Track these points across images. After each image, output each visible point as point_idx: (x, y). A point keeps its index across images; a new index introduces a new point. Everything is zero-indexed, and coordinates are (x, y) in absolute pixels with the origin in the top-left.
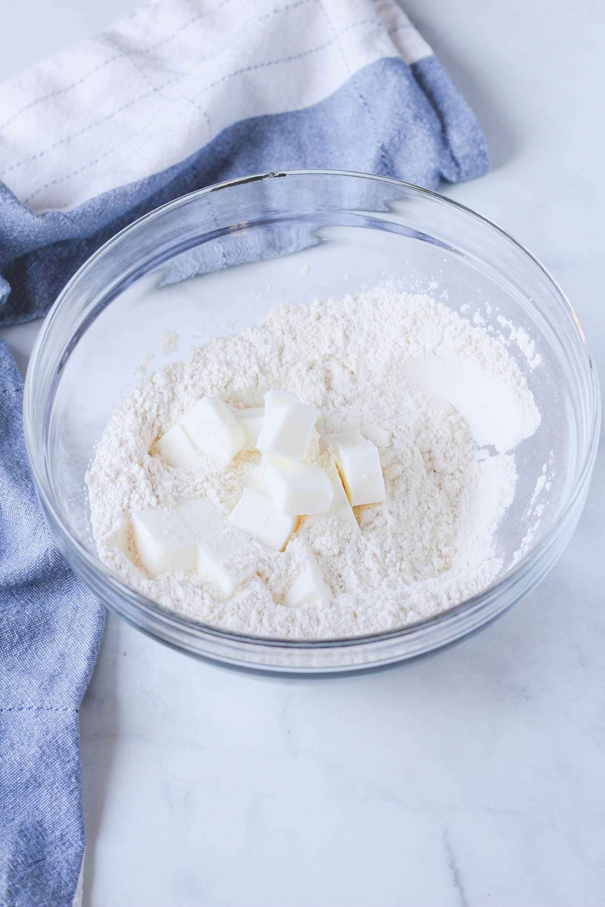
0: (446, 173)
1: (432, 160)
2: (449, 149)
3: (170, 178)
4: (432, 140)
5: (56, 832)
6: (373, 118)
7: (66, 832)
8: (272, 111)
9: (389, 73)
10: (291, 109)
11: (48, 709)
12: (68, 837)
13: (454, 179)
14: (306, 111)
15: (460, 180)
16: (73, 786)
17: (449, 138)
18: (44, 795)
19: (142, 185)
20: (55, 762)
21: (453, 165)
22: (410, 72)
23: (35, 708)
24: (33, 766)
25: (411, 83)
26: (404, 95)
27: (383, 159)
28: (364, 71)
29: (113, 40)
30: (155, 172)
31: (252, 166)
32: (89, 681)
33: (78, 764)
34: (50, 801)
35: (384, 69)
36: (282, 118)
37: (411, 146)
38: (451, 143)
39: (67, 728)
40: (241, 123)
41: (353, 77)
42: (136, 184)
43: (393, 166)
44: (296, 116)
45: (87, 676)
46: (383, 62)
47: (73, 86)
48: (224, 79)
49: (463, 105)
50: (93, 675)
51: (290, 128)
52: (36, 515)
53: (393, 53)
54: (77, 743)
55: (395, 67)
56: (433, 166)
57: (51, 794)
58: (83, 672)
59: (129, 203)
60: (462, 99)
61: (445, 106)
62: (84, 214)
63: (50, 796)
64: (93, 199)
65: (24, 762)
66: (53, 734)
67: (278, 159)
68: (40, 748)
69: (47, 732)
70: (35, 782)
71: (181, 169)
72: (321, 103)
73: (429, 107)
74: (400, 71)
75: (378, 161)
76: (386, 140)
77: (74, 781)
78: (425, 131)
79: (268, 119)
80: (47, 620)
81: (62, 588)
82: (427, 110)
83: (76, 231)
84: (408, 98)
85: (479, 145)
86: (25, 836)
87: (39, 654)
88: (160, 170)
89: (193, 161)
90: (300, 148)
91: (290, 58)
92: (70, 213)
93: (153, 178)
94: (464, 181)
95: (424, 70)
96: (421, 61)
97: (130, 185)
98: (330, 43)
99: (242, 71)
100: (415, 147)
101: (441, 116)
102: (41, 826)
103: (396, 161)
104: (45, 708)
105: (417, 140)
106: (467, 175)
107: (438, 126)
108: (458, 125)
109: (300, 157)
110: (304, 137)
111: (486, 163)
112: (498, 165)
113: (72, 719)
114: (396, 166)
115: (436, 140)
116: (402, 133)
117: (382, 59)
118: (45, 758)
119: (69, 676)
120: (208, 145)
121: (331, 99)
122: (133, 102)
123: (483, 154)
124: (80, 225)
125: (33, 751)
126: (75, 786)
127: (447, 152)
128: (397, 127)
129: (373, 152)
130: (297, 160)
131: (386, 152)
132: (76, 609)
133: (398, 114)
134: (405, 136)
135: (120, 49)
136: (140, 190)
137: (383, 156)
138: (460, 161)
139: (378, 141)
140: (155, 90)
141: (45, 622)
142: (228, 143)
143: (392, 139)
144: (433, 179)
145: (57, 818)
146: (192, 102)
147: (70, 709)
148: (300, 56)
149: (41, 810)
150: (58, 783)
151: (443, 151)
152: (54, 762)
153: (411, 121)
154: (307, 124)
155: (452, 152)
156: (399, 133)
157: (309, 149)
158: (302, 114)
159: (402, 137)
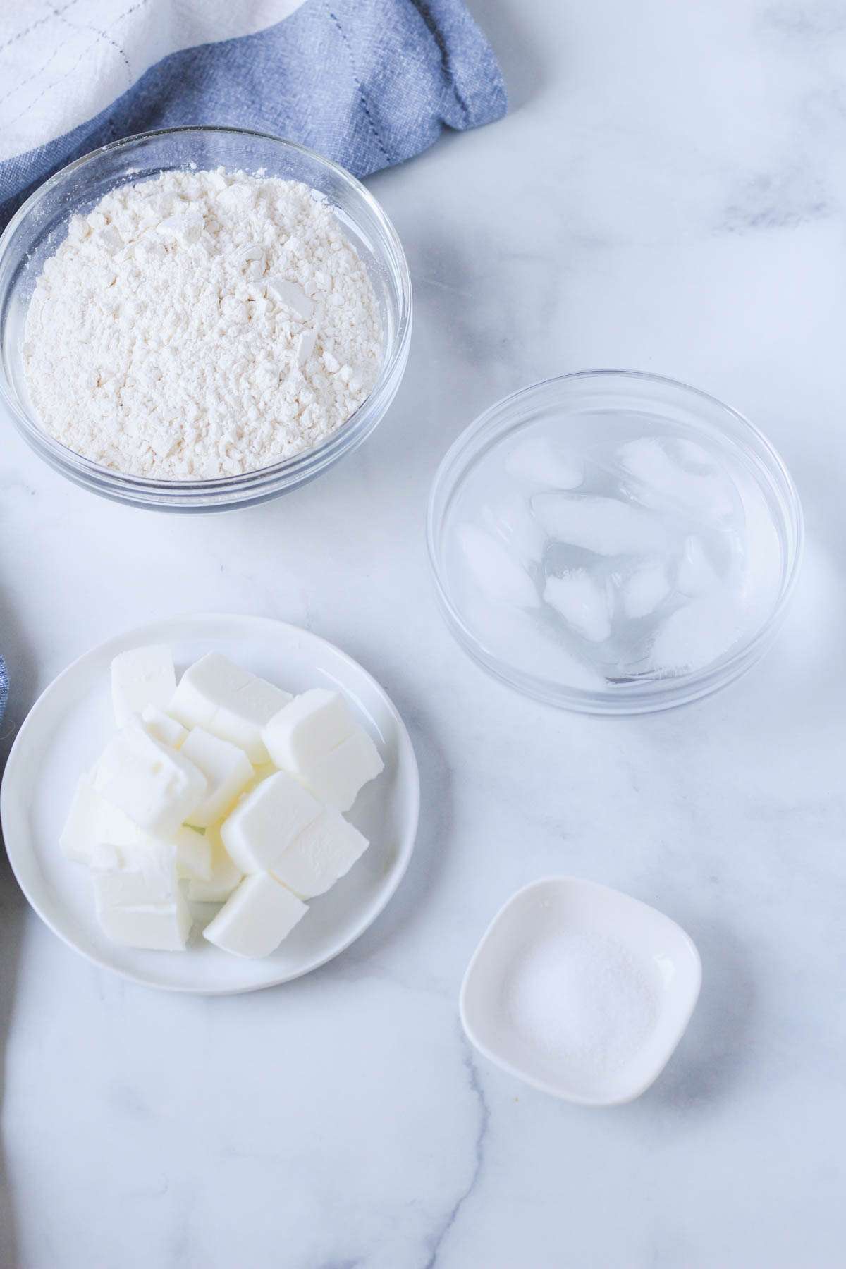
0: (448, 119)
1: (429, 103)
2: (453, 86)
4: (429, 75)
6: (349, 46)
8: (214, 39)
10: (241, 34)
13: (460, 126)
14: (260, 36)
15: (470, 127)
17: (452, 71)
19: (39, 155)
21: (458, 107)
26: (389, 14)
27: (364, 105)
30: (57, 137)
36: (229, 47)
37: (401, 85)
38: (455, 78)
40: (173, 57)
42: (31, 154)
43: (377, 113)
44: (247, 43)
49: (470, 23)
51: (240, 61)
56: (431, 111)
59: (22, 181)
60: (468, 14)
61: (445, 27)
71: (92, 128)
72: (281, 24)
73: (425, 28)
75: (356, 107)
76: (367, 79)
78: (419, 64)
79: (209, 49)
82: (420, 35)
84: (396, 18)
85: (492, 80)
88: (63, 133)
90: (253, 89)
93: (53, 145)
94: (474, 128)
97: (22, 156)
100: (406, 86)
101: (441, 41)
103: (381, 106)
105: (408, 76)
106: (478, 120)
107: (436, 56)
108: (464, 53)
109: (253, 102)
110: (258, 74)
111: (503, 103)
112: (520, 105)
114: (382, 113)
115: (434, 75)
116: (388, 67)
120: (128, 92)
121: (293, 19)
122: (28, 31)
123: (498, 91)
127: (450, 91)
128: (381, 60)
129: (348, 95)
131: (367, 94)
133: (381, 41)
134: (392, 72)
136: (37, 162)
137: (363, 101)
138: (468, 102)
139: (356, 80)
142: (156, 85)
143: (375, 76)
144: (432, 128)
146: (104, 34)
151: (444, 90)
153: (399, 50)
154: (262, 54)
155: (456, 88)
156: (385, 68)
157: (266, 90)
158: (255, 41)
159: (388, 73)
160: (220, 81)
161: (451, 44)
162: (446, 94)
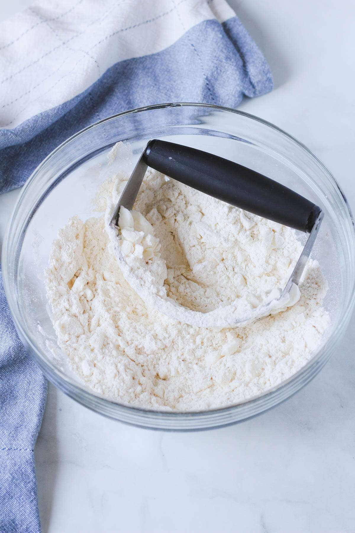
0: (246, 93)
1: (238, 85)
2: (248, 78)
3: (76, 102)
4: (238, 72)
5: (24, 526)
6: (200, 59)
7: (29, 526)
8: (137, 55)
9: (209, 30)
10: (149, 53)
11: (15, 450)
12: (31, 529)
13: (252, 96)
14: (158, 54)
15: (256, 95)
16: (33, 497)
17: (248, 70)
18: (15, 503)
19: (58, 109)
20: (21, 483)
21: (251, 87)
22: (222, 28)
23: (7, 449)
24: (8, 486)
25: (223, 36)
26: (219, 44)
27: (208, 86)
28: (193, 29)
29: (36, 12)
30: (66, 101)
31: (126, 91)
32: (39, 430)
33: (35, 484)
34: (19, 507)
35: (206, 27)
36: (144, 59)
37: (225, 77)
38: (250, 73)
39: (27, 462)
40: (118, 64)
41: (187, 33)
42: (54, 109)
43: (214, 90)
44: (152, 57)
45: (38, 427)
46: (205, 23)
47: (13, 43)
48: (106, 38)
49: (256, 49)
50: (42, 427)
51: (149, 66)
52: (2, 326)
53: (210, 16)
54: (34, 471)
55: (213, 26)
56: (239, 89)
57: (19, 503)
58: (35, 425)
59: (50, 121)
60: (255, 45)
61: (244, 50)
62: (23, 130)
63: (19, 504)
64: (28, 120)
65: (2, 484)
66: (19, 466)
67: (142, 86)
68: (11, 474)
69: (15, 465)
70: (10, 495)
71: (82, 97)
72: (168, 49)
73: (235, 51)
74: (216, 29)
75: (204, 87)
76: (209, 74)
77: (33, 494)
78: (233, 67)
79: (134, 61)
80: (11, 390)
81: (20, 370)
82: (234, 54)
83: (19, 141)
84: (222, 46)
85: (266, 74)
86: (5, 530)
87: (8, 412)
88: (69, 99)
89: (89, 91)
90: (155, 79)
91: (147, 22)
92: (14, 131)
93: (65, 105)
94: (258, 96)
95: (231, 26)
96: (228, 20)
97: (51, 110)
98: (172, 10)
99: (117, 32)
100: (227, 77)
101: (242, 56)
102: (14, 523)
103: (215, 86)
104: (13, 449)
105: (228, 73)
106: (260, 93)
107: (241, 63)
108: (254, 62)
109: (156, 85)
110: (158, 71)
111: (271, 85)
112: (278, 85)
113: (30, 456)
114: (216, 90)
115: (240, 72)
116: (219, 68)
117: (204, 21)
118: (15, 480)
119: (27, 427)
120: (98, 80)
121: (174, 46)
122: (50, 52)
123: (269, 80)
124: (21, 137)
125: (7, 477)
126: (34, 498)
127: (247, 80)
128: (216, 65)
129: (200, 82)
130: (154, 87)
131: (209, 81)
132: (29, 383)
133: (215, 57)
134: (221, 71)
135: (41, 18)
136: (58, 112)
137: (207, 84)
138: (256, 84)
139: (204, 75)
140: (64, 43)
141: (10, 392)
142: (110, 77)
143: (212, 73)
144: (239, 97)
145: (23, 517)
146: (87, 53)
147: (28, 450)
148: (153, 20)
149: (14, 512)
150: (23, 496)
151: (245, 79)
152: (20, 483)
153: (224, 61)
154: (159, 62)
155: (250, 78)
156: (217, 69)
157: (161, 79)
158: (156, 57)
159: (219, 71)
160: (141, 76)
161: (247, 58)
162: (246, 81)
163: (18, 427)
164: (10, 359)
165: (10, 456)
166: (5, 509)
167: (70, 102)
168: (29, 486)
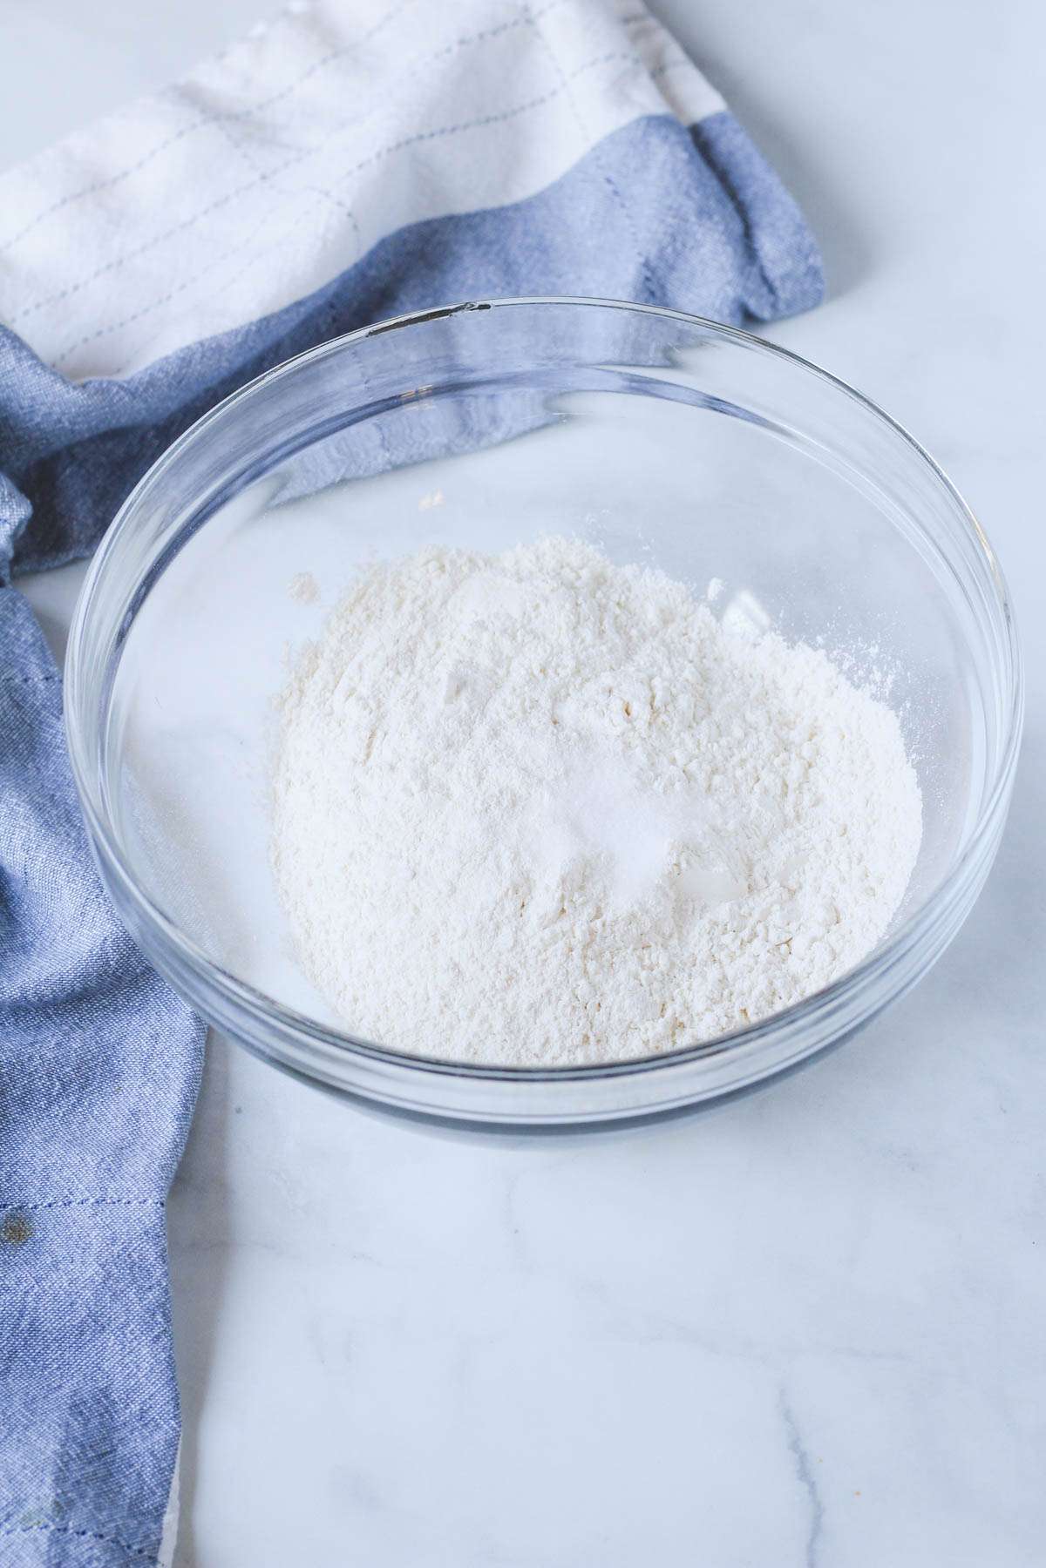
0: (753, 305)
1: (729, 283)
2: (758, 265)
3: (295, 319)
4: (729, 249)
5: (133, 1406)
6: (628, 216)
7: (148, 1406)
8: (460, 209)
9: (655, 140)
10: (491, 204)
11: (114, 1203)
12: (152, 1413)
13: (766, 314)
14: (516, 207)
15: (778, 317)
16: (159, 1328)
17: (757, 246)
18: (110, 1345)
19: (248, 333)
20: (128, 1290)
21: (764, 290)
22: (688, 138)
23: (92, 1200)
24: (92, 1298)
25: (691, 156)
26: (680, 177)
27: (649, 284)
28: (612, 139)
29: (190, 96)
30: (268, 312)
32: (180, 1154)
33: (166, 1292)
34: (120, 1355)
35: (645, 134)
36: (477, 220)
37: (695, 261)
38: (761, 254)
39: (146, 1233)
40: (409, 229)
41: (594, 149)
42: (236, 332)
43: (665, 295)
44: (500, 216)
45: (176, 1146)
46: (643, 123)
47: (125, 174)
48: (379, 155)
49: (780, 193)
50: (188, 1145)
51: (491, 236)
52: (85, 882)
53: (659, 108)
54: (162, 1257)
55: (663, 131)
56: (731, 292)
57: (122, 1343)
58: (169, 1141)
59: (225, 364)
60: (776, 181)
61: (748, 195)
62: (151, 383)
63: (121, 1346)
64: (166, 358)
65: (76, 1291)
66: (123, 1243)
67: (473, 285)
68: (103, 1266)
69: (114, 1241)
70: (96, 1323)
71: (310, 305)
72: (543, 193)
73: (724, 196)
74: (673, 138)
75: (639, 286)
76: (653, 252)
77: (160, 1320)
78: (716, 236)
79: (453, 222)
80: (106, 1056)
81: (131, 1004)
82: (719, 201)
83: (139, 412)
84: (687, 181)
85: (807, 257)
86: (81, 1413)
87: (96, 1113)
88: (276, 308)
89: (331, 292)
90: (508, 269)
91: (488, 121)
92: (129, 383)
93: (265, 323)
94: (783, 318)
95: (713, 134)
96: (705, 120)
97: (227, 334)
98: (554, 93)
99: (408, 142)
100: (701, 262)
101: (742, 210)
102: (106, 1397)
103: (669, 286)
104: (109, 1201)
105: (703, 250)
106: (788, 308)
107: (737, 227)
108: (772, 225)
109: (509, 284)
110: (514, 251)
111: (819, 286)
112: (839, 291)
113: (154, 1218)
114: (670, 295)
115: (735, 251)
116: (679, 238)
117: (642, 118)
118: (111, 1282)
119: (147, 1147)
120: (356, 266)
121: (558, 186)
122: (227, 199)
123: (813, 272)
124: (146, 401)
125: (90, 1272)
126: (162, 1329)
127: (755, 270)
128: (670, 230)
129: (628, 273)
130: (503, 289)
131: (653, 271)
132: (155, 1037)
133: (670, 208)
134: (684, 245)
135: (203, 111)
136: (245, 341)
137: (647, 279)
138: (777, 284)
139: (639, 254)
140: (264, 177)
141: (104, 1061)
142: (388, 263)
143: (662, 250)
144: (732, 315)
145: (133, 1383)
146: (327, 194)
147: (150, 1201)
148: (505, 116)
149: (107, 1369)
150: (133, 1323)
151: (748, 268)
152: (125, 1290)
153: (693, 219)
154: (519, 229)
155: (762, 269)
156: (674, 239)
157: (524, 271)
158: (510, 214)
159: (679, 245)
160: (468, 261)
161: (756, 215)
162: (750, 273)
163: (122, 1148)
164: (106, 972)
165: (99, 1219)
166: (85, 1361)
167: (277, 316)
168: (151, 1297)
